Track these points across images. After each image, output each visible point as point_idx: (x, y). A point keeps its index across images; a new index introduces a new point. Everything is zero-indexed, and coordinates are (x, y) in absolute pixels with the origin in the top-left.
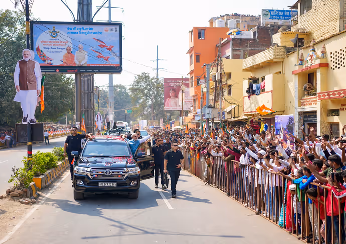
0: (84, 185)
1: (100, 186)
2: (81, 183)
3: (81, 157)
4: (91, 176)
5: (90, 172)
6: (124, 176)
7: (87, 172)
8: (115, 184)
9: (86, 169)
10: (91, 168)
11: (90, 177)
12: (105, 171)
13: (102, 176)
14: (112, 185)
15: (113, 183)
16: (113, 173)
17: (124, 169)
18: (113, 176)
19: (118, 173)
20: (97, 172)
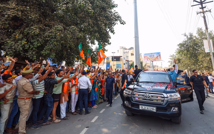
1: (140, 108)
5: (133, 94)
6: (163, 101)
8: (155, 108)
11: (133, 98)
12: (145, 94)
13: (143, 99)
14: (151, 109)
15: (153, 108)
16: (152, 97)
17: (162, 94)
18: (153, 100)
19: (157, 97)
20: (138, 95)
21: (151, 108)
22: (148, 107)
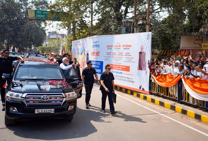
0: (19, 112)
1: (36, 112)
2: (15, 110)
3: (13, 81)
4: (27, 102)
5: (25, 98)
6: (62, 101)
7: (21, 97)
8: (53, 110)
9: (20, 95)
10: (26, 94)
11: (25, 102)
12: (42, 96)
13: (39, 102)
14: (49, 111)
15: (51, 109)
16: (50, 98)
17: (61, 94)
18: (51, 102)
19: (56, 98)
20: (34, 98)
21: (49, 109)
22: (46, 110)
